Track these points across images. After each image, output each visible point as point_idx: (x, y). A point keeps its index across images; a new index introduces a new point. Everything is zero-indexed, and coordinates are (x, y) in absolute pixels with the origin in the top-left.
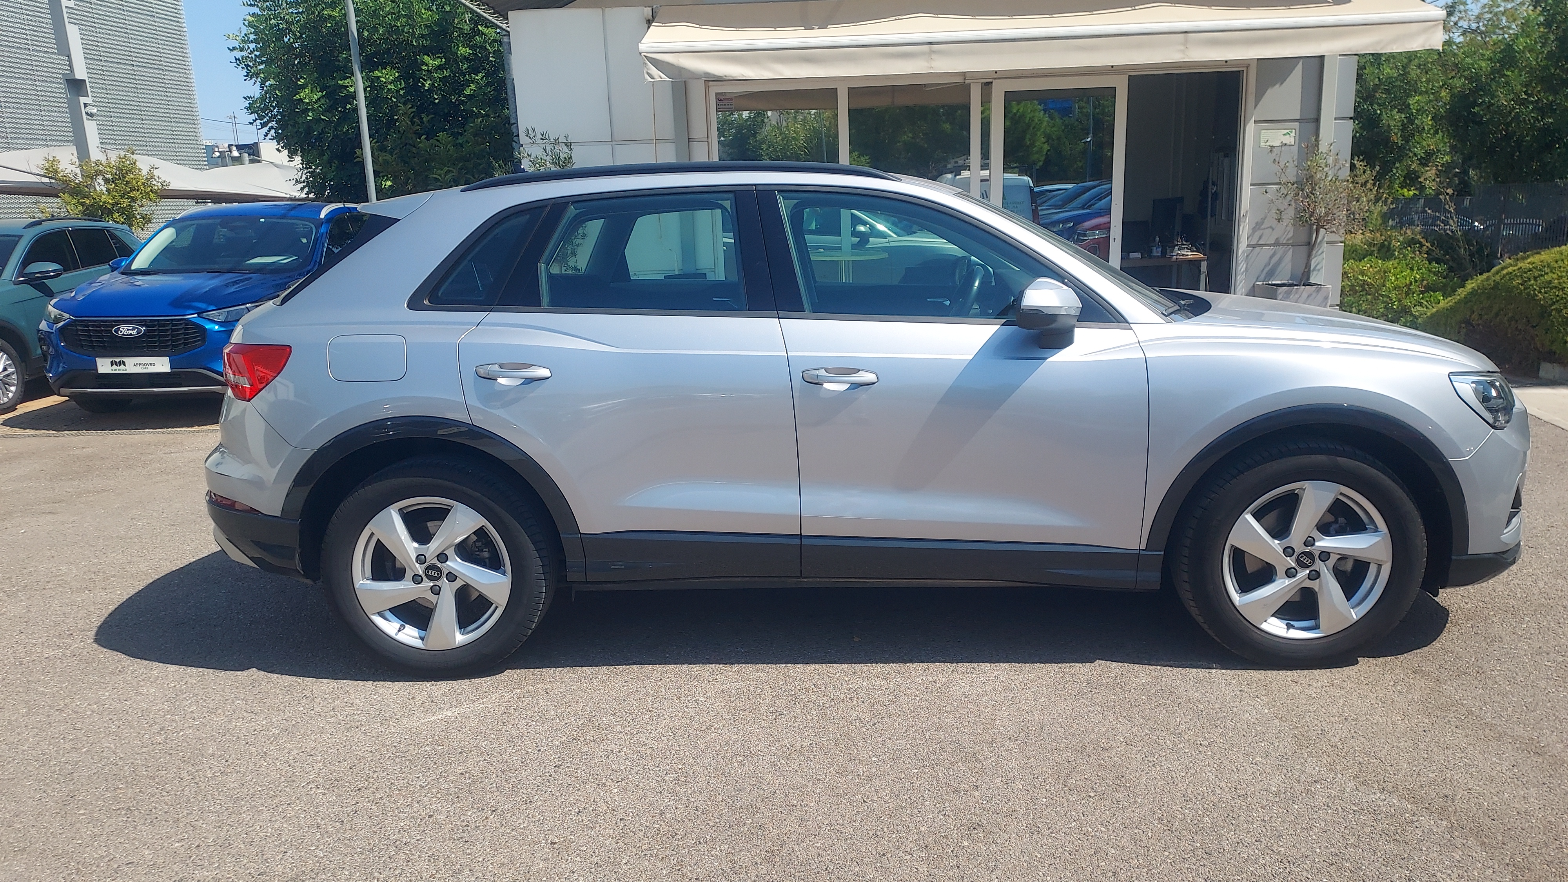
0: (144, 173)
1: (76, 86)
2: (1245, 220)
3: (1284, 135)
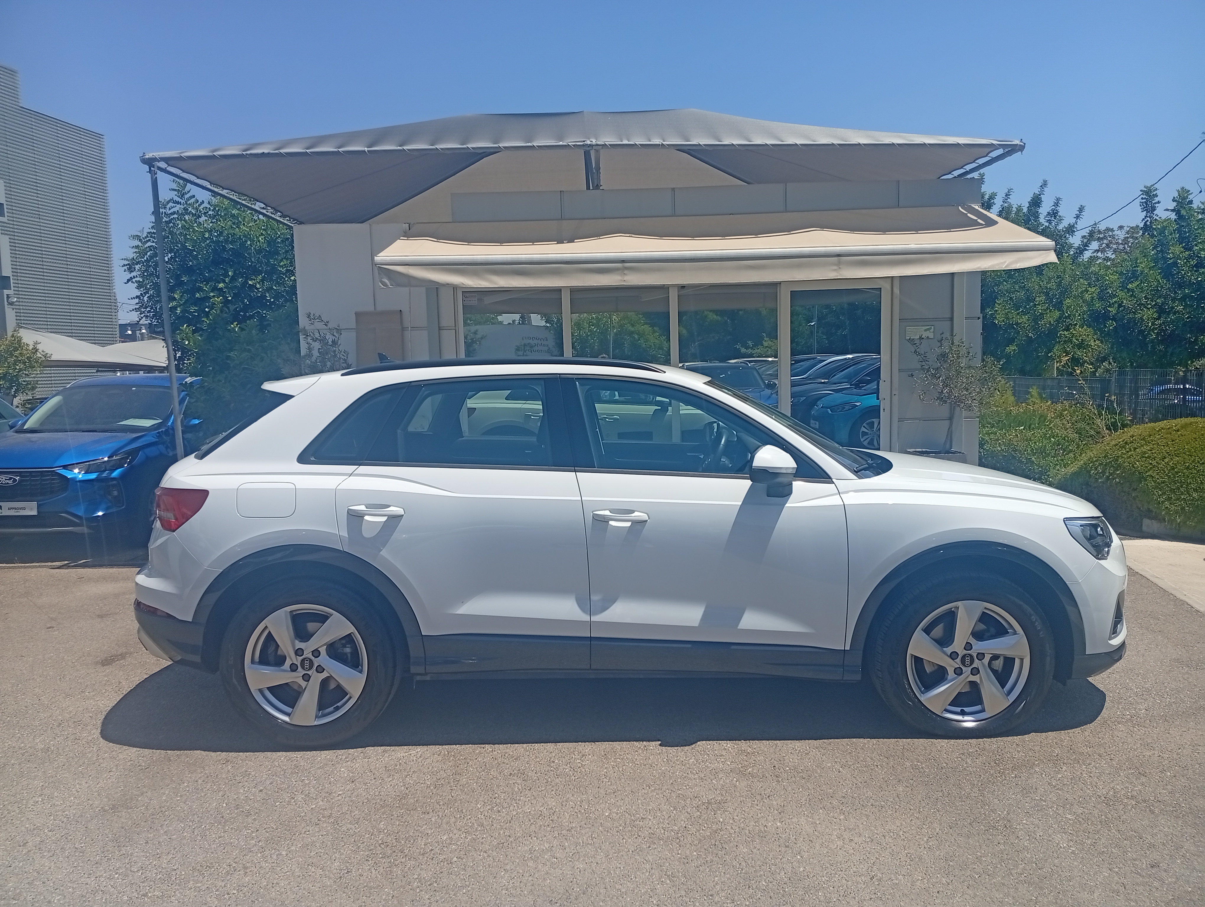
0: (31, 348)
2: (895, 399)
3: (926, 330)
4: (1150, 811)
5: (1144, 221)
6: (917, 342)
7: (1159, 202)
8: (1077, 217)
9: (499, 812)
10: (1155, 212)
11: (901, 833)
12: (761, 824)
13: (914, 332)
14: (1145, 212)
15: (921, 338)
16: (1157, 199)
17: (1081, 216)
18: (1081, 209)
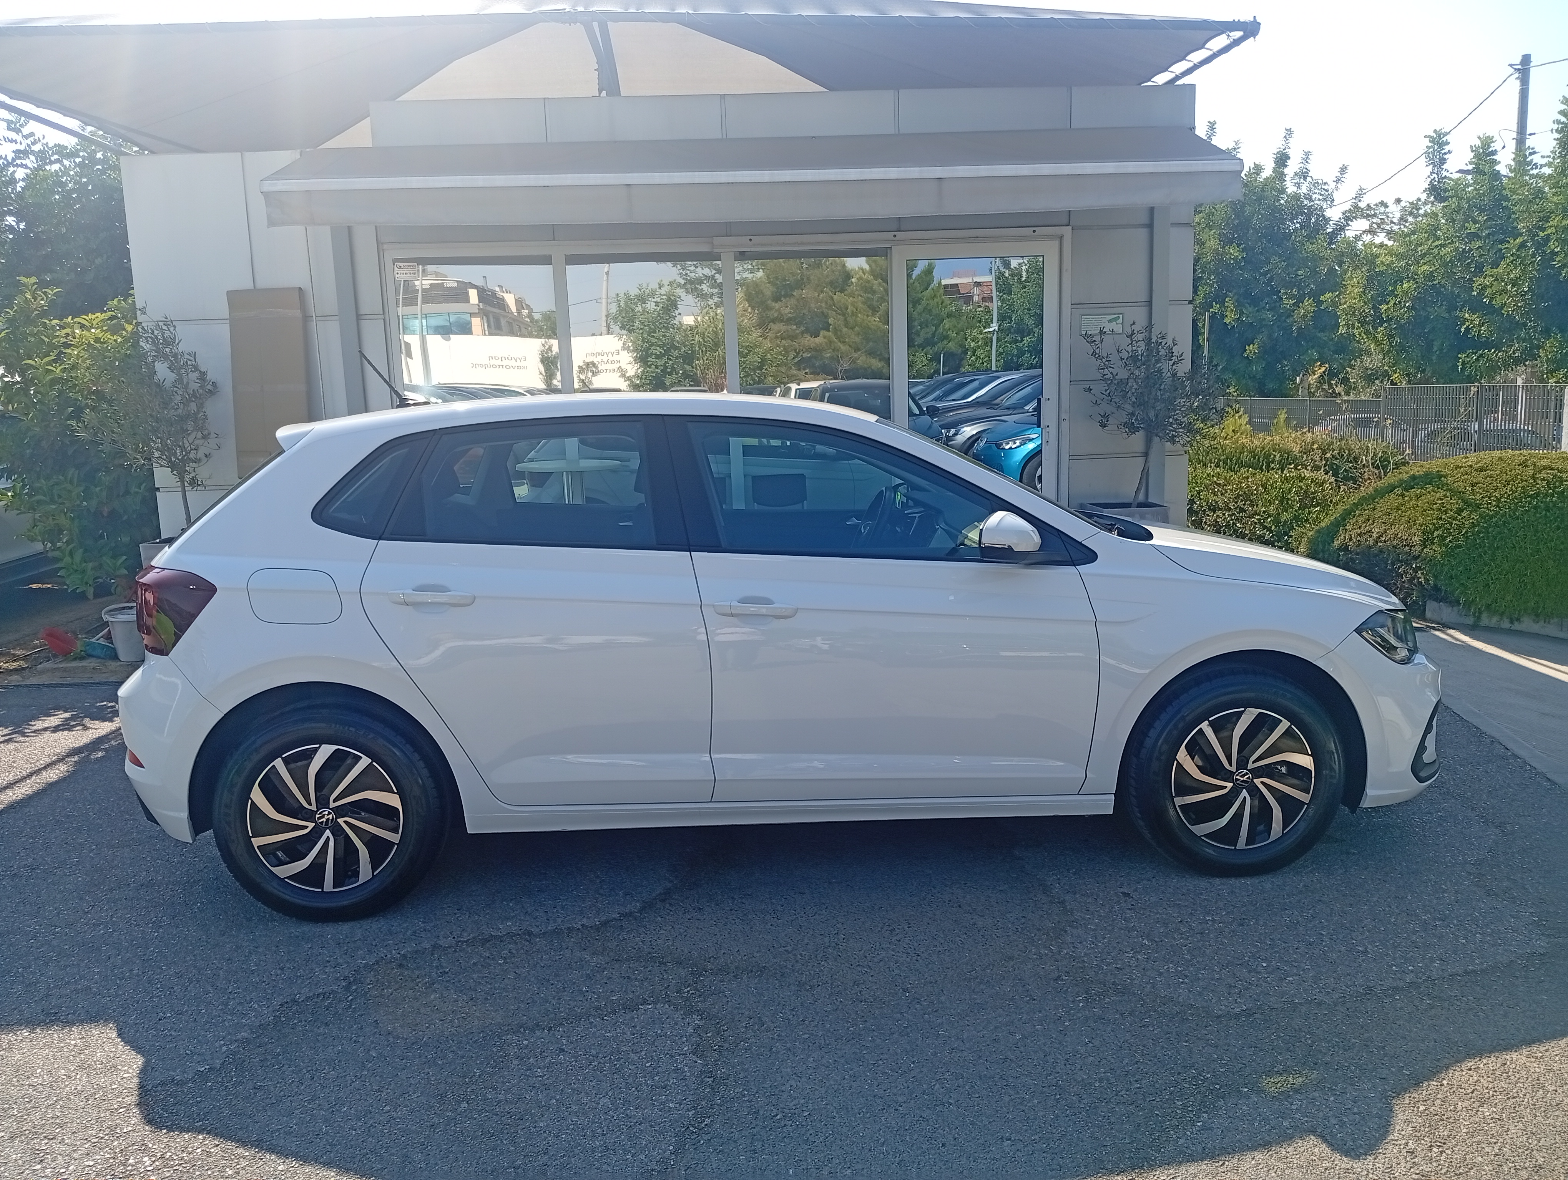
2: (1065, 425)
3: (1110, 321)
5: (1429, 180)
6: (1097, 338)
7: (1450, 152)
8: (1338, 181)
10: (1444, 167)
13: (1092, 324)
14: (1431, 166)
15: (1102, 332)
16: (1447, 148)
17: (1342, 179)
18: (1343, 170)
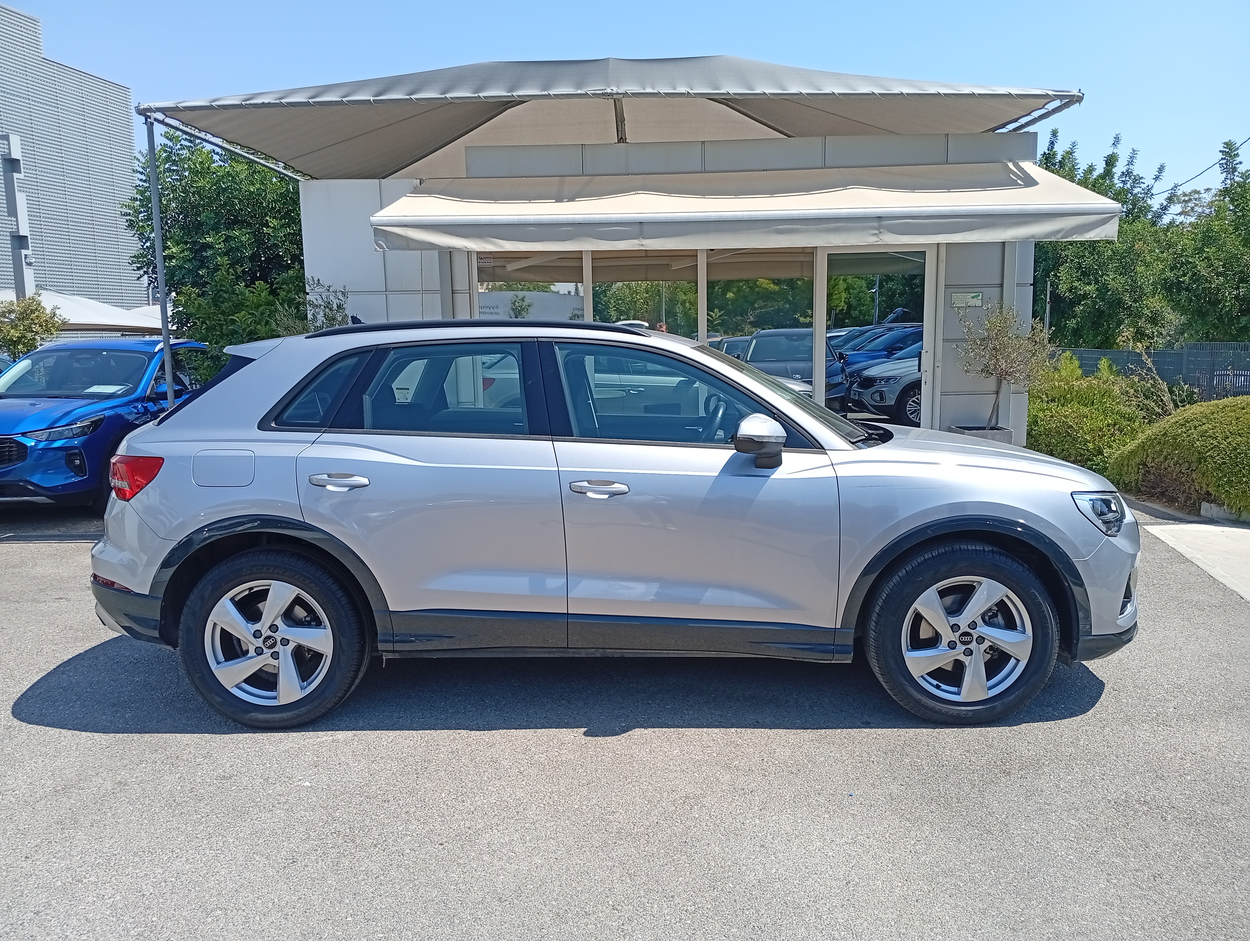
0: (48, 311)
1: (20, 241)
2: (939, 371)
3: (973, 298)
4: (1162, 818)
5: (1223, 184)
6: (962, 310)
8: (1157, 178)
9: (463, 802)
11: (887, 835)
12: (738, 821)
13: (960, 300)
15: (967, 306)
17: (1160, 177)
18: (1161, 169)
